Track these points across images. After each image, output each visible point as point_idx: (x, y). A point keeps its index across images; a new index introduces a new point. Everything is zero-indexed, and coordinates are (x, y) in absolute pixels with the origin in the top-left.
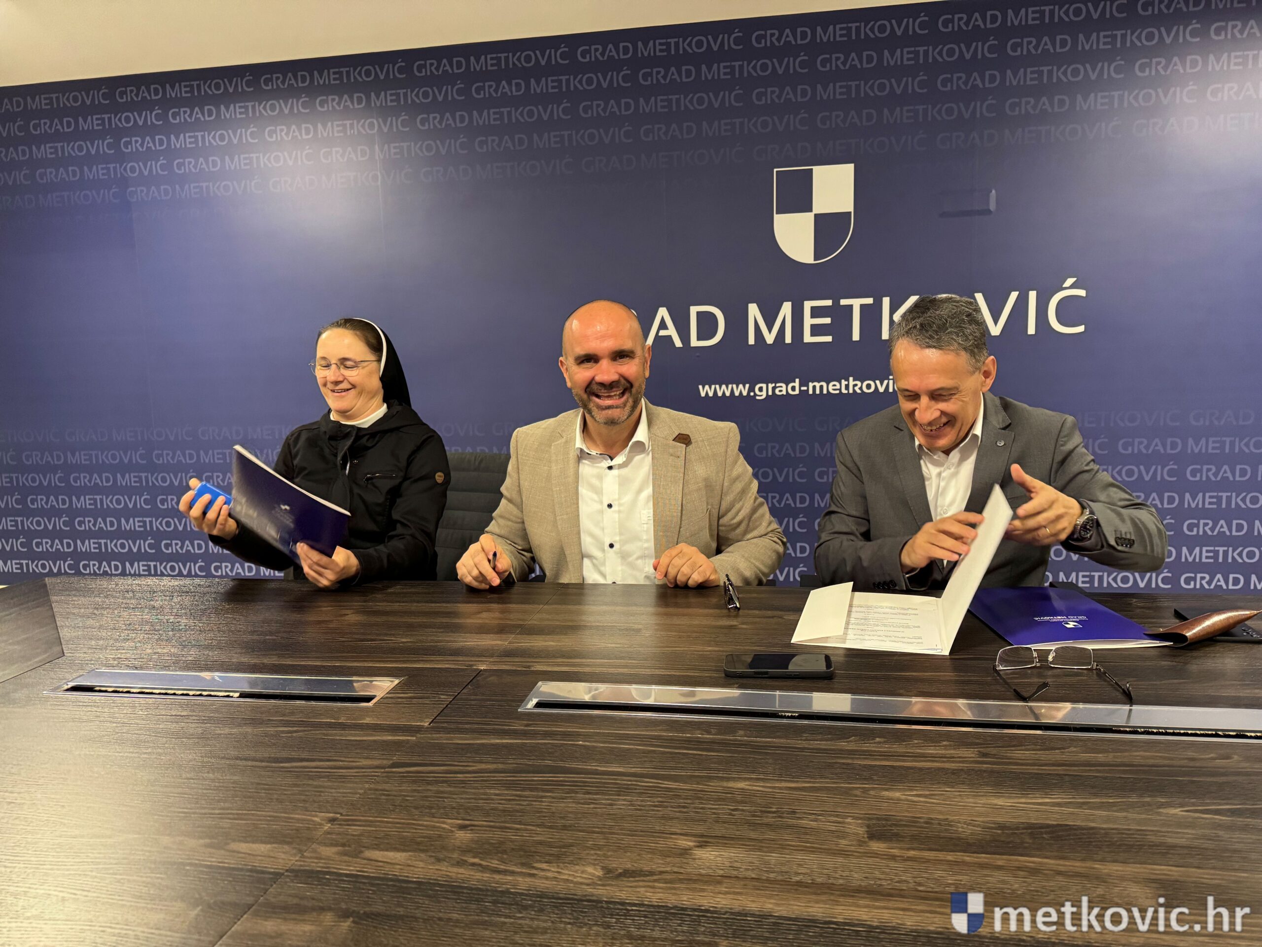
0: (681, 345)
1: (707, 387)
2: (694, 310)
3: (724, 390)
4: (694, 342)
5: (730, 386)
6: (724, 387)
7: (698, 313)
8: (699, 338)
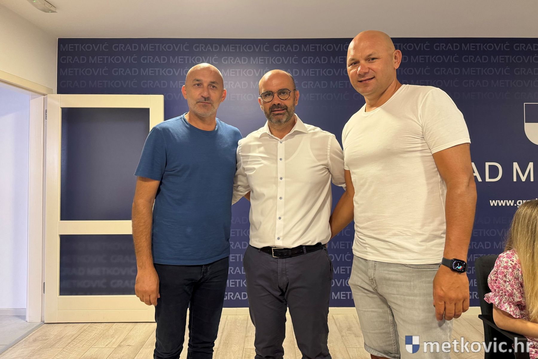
0: (481, 181)
1: (494, 201)
2: (487, 164)
3: (502, 203)
4: (488, 180)
5: (505, 201)
6: (502, 201)
7: (490, 166)
8: (490, 178)
